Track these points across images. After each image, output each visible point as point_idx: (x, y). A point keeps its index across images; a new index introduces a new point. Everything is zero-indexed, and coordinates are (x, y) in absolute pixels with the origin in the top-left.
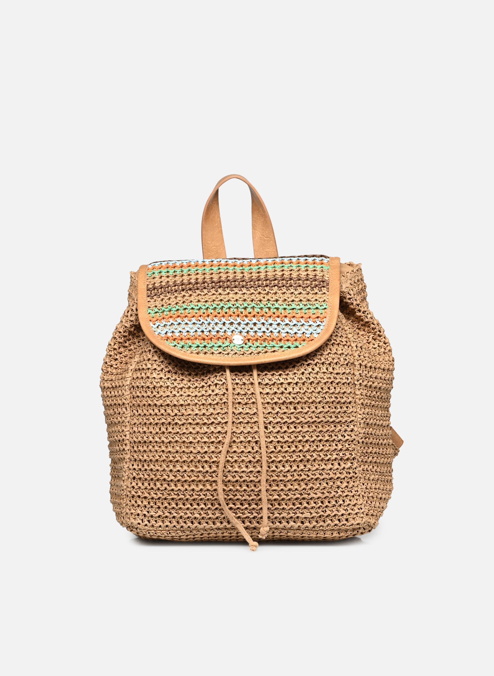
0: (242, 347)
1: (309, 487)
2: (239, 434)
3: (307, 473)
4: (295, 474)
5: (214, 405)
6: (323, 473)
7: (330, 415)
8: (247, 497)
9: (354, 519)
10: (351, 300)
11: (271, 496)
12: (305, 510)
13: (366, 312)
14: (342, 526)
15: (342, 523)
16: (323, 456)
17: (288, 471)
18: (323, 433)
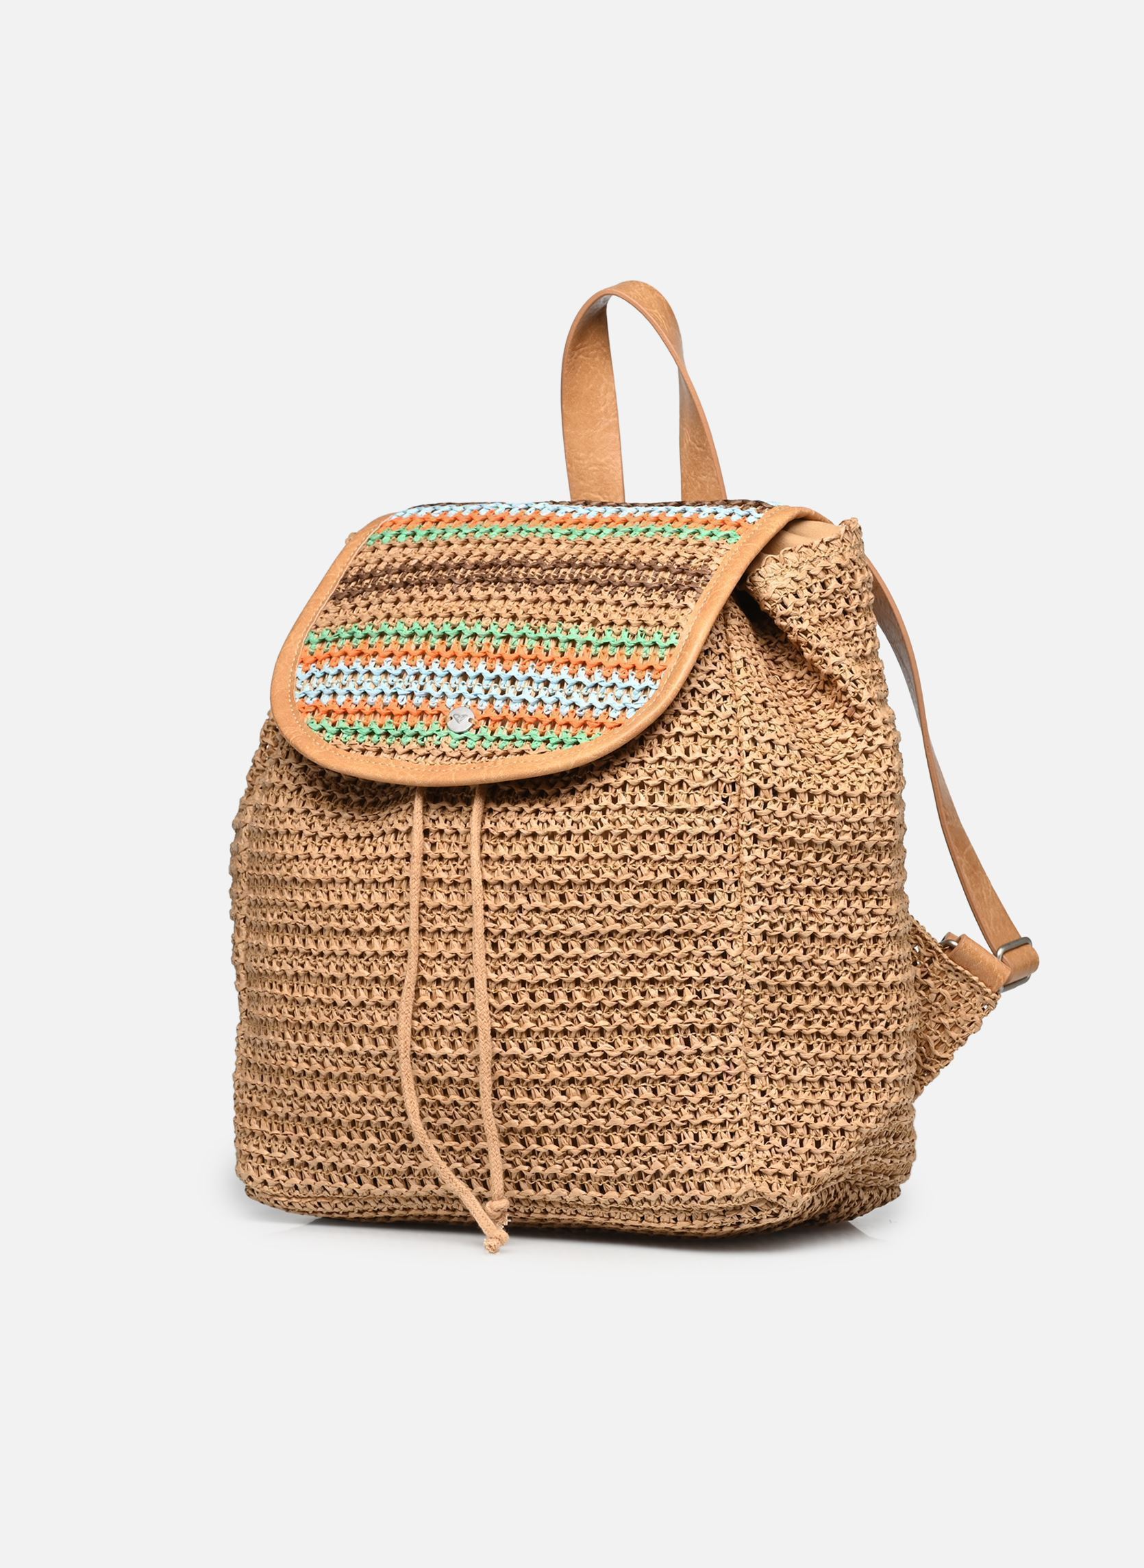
0: (466, 739)
1: (606, 1099)
2: (434, 959)
3: (599, 1062)
4: (569, 1066)
5: (384, 883)
6: (641, 1063)
7: (658, 916)
8: (464, 1122)
9: (717, 1183)
10: (788, 620)
11: (516, 1121)
12: (603, 1158)
13: (823, 649)
14: (690, 1201)
15: (690, 1194)
16: (640, 1021)
17: (550, 1057)
18: (640, 961)
